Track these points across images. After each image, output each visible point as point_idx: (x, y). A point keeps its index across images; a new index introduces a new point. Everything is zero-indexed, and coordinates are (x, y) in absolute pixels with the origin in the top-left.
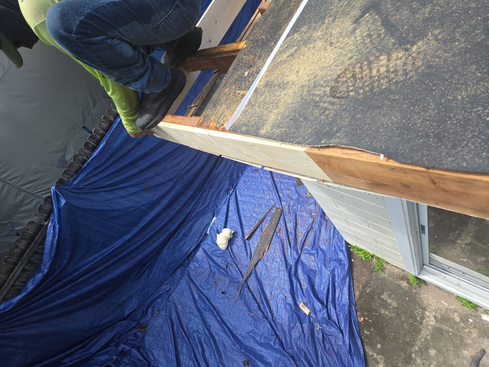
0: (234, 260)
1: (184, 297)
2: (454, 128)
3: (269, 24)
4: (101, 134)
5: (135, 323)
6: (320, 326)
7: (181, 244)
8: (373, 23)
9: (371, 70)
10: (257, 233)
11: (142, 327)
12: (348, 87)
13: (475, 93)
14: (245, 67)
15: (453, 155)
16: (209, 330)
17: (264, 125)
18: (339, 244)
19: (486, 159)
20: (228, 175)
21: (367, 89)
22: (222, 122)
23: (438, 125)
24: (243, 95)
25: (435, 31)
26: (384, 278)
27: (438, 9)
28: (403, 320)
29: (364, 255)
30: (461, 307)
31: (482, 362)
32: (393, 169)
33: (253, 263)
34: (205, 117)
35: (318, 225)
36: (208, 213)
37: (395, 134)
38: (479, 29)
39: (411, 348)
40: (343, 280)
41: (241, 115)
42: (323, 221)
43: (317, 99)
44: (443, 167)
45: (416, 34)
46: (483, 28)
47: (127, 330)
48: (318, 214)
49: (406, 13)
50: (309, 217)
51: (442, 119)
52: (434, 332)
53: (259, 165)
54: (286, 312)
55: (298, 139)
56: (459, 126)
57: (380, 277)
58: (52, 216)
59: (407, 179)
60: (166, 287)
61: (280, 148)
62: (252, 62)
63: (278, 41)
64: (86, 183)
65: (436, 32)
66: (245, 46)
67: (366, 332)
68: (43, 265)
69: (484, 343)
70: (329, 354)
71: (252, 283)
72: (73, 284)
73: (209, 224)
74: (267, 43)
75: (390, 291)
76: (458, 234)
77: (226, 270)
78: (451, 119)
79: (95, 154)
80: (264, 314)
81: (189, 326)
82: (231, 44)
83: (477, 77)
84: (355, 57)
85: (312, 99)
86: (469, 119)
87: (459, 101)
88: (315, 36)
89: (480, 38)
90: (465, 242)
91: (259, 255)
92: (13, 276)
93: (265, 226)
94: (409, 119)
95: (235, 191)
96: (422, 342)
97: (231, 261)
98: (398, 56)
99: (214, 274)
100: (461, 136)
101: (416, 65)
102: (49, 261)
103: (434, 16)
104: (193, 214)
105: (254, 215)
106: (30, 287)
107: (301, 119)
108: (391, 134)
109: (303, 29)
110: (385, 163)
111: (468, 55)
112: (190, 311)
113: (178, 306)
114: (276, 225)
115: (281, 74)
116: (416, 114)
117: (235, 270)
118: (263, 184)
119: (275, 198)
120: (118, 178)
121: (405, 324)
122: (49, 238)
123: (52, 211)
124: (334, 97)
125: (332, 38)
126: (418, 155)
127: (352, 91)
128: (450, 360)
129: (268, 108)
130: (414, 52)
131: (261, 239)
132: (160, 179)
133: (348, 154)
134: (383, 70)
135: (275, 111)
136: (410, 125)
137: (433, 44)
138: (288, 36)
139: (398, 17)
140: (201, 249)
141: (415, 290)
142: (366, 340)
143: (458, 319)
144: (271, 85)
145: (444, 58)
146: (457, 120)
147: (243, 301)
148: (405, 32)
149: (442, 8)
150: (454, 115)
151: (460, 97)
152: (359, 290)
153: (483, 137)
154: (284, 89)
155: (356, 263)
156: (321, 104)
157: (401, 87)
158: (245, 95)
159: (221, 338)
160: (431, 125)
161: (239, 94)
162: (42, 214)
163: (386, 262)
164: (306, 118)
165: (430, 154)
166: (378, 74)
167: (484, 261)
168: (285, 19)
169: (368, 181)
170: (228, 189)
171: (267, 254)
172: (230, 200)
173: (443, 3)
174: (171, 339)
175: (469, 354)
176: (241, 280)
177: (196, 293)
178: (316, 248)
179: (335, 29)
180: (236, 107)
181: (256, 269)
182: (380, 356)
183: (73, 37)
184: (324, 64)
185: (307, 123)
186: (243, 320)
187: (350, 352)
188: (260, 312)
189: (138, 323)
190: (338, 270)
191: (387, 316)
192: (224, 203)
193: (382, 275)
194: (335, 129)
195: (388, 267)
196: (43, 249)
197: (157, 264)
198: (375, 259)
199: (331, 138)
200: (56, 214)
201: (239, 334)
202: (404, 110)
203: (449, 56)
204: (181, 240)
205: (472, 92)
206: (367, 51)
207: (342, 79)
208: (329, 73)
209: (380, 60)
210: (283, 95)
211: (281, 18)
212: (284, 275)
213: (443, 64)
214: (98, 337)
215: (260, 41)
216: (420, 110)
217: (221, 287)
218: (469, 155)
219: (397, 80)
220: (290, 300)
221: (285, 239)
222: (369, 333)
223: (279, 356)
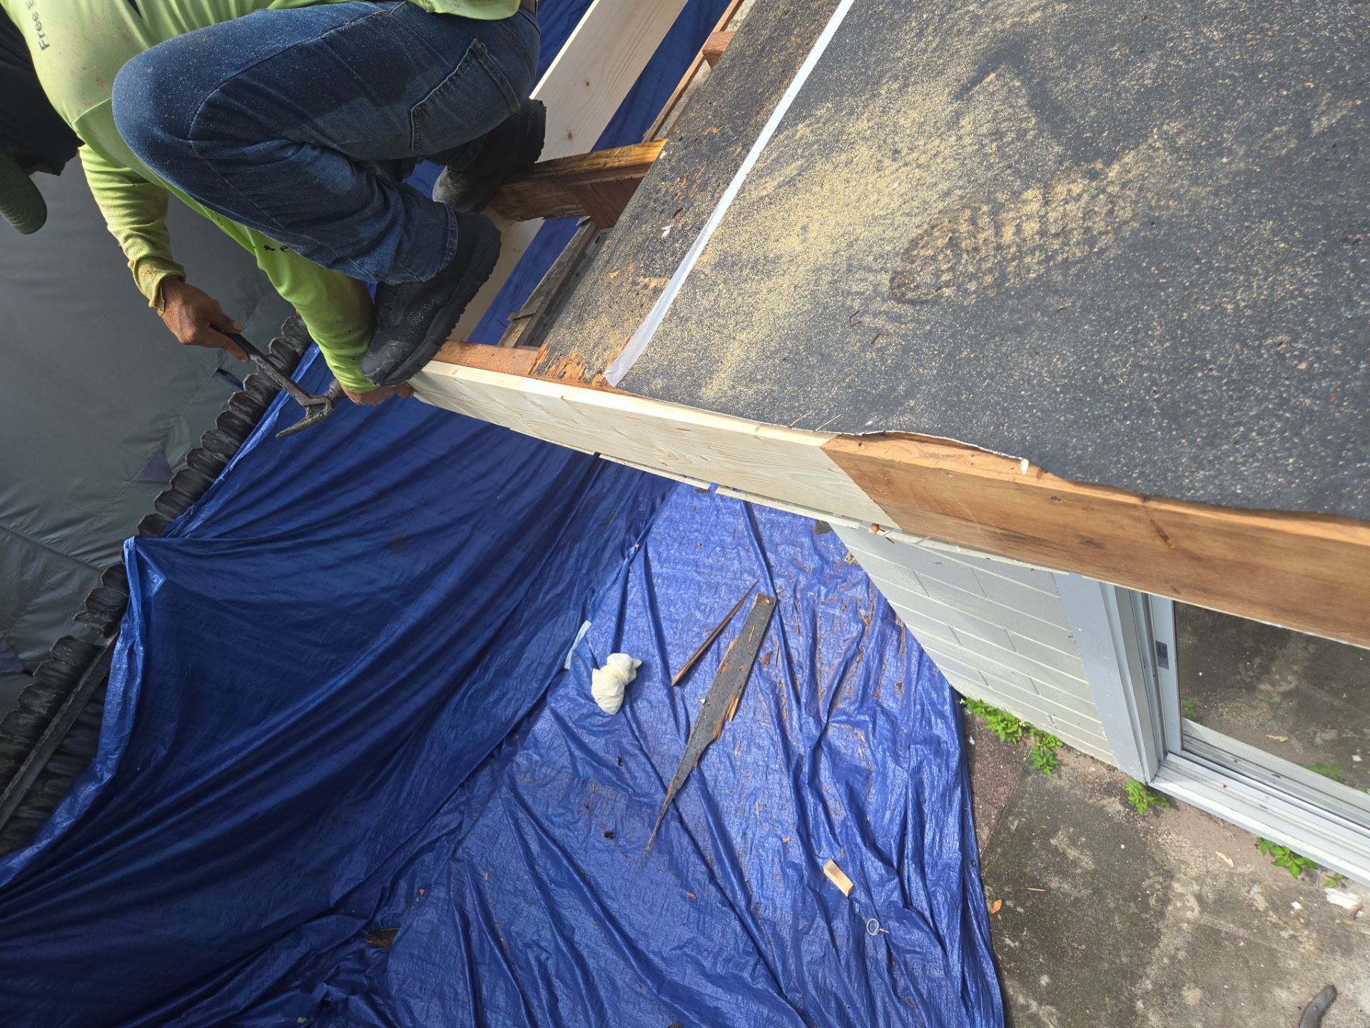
0: (642, 741)
1: (498, 846)
2: (1213, 391)
3: (729, 96)
4: (267, 389)
5: (362, 922)
6: (881, 926)
7: (491, 699)
8: (1007, 98)
9: (998, 227)
10: (705, 665)
11: (381, 933)
12: (938, 274)
13: (1270, 295)
14: (662, 212)
15: (1210, 462)
16: (570, 942)
17: (712, 373)
18: (934, 696)
19: (1296, 474)
20: (623, 503)
21: (989, 279)
22: (598, 364)
23: (1172, 381)
24: (657, 291)
25: (1168, 124)
26: (1059, 790)
27: (1178, 66)
28: (1112, 905)
29: (1003, 725)
30: (1271, 869)
31: (1326, 1022)
32: (1055, 498)
33: (693, 751)
34: (553, 349)
35: (876, 642)
36: (568, 609)
37: (1061, 404)
38: (1284, 123)
39: (1133, 984)
40: (946, 796)
41: (651, 345)
42: (888, 632)
43: (856, 305)
44: (1184, 496)
45: (1119, 131)
46: (1292, 121)
47: (337, 943)
48: (877, 611)
49: (1093, 74)
50: (849, 619)
51: (1182, 364)
52: (1197, 938)
53: (702, 481)
54: (787, 887)
55: (803, 414)
56: (1226, 384)
57: (1048, 786)
58: (126, 621)
59: (1095, 524)
60: (447, 820)
61: (756, 437)
62: (683, 200)
63: (754, 142)
64: (223, 529)
65: (1172, 127)
66: (664, 154)
67: (1008, 941)
68: (98, 759)
69: (1333, 967)
70: (905, 1005)
71: (692, 807)
72: (186, 813)
73: (569, 642)
74: (724, 148)
75: (1076, 825)
76: (1260, 666)
77: (617, 772)
78: (1206, 366)
79: (249, 446)
80: (723, 893)
81: (514, 929)
82: (626, 148)
83: (1277, 254)
84: (959, 192)
85: (843, 306)
86: (1253, 367)
87: (1229, 316)
88: (852, 130)
89: (1285, 146)
90: (1282, 689)
91: (710, 728)
92: (14, 790)
93: (727, 647)
94: (1098, 364)
95: (643, 547)
96: (1164, 969)
97: (632, 745)
98: (1069, 190)
99: (585, 782)
100: (1231, 412)
101: (1117, 217)
102: (115, 750)
103: (1167, 84)
104: (526, 614)
105: (699, 615)
106: (62, 822)
107: (813, 360)
108: (1050, 403)
109: (821, 112)
110: (1033, 482)
111: (1253, 191)
112: (515, 887)
113: (482, 872)
114: (758, 643)
115: (761, 234)
116: (1116, 352)
117: (645, 771)
118: (724, 528)
119: (755, 567)
120: (315, 515)
121: (1116, 918)
122: (117, 684)
123: (125, 606)
124: (901, 300)
125: (897, 139)
126: (1118, 461)
127: (947, 285)
128: (1240, 1017)
129: (725, 326)
130: (1112, 182)
131: (716, 684)
132: (433, 517)
133: (936, 456)
134: (1031, 227)
135: (743, 336)
136: (1100, 379)
137: (1164, 161)
138: (780, 129)
139: (1072, 84)
140: (547, 713)
141: (1144, 824)
142: (1009, 962)
143: (1261, 903)
144: (734, 264)
145: (1190, 199)
146: (1221, 368)
147: (667, 857)
148: (1091, 126)
149: (1187, 63)
150: (1213, 356)
151: (1229, 307)
152: (988, 824)
153: (1288, 415)
154: (769, 275)
155: (982, 747)
156: (867, 319)
157: (1078, 276)
158: (662, 290)
159: (603, 964)
160: (1154, 382)
161: (646, 287)
162: (96, 616)
163: (1064, 744)
164: (824, 358)
165: (1150, 460)
166: (1018, 240)
167: (1332, 740)
168: (772, 82)
169: (992, 529)
170: (624, 541)
171: (733, 725)
172: (631, 575)
173: (1192, 49)
174: (463, 965)
175: (1292, 999)
176: (662, 799)
177: (534, 836)
178: (871, 709)
179: (905, 112)
180: (637, 324)
181: (704, 768)
182: (1049, 1008)
183: (190, 146)
184: (877, 210)
185: (829, 372)
186: (664, 913)
187: (963, 997)
188: (712, 889)
189: (369, 923)
190: (930, 768)
191: (1066, 895)
192: (614, 583)
193: (1054, 781)
194: (901, 389)
195: (1069, 759)
196: (100, 715)
197: (424, 755)
198: (1032, 738)
199: (892, 412)
200: (136, 614)
201: (653, 952)
202: (1083, 340)
203: (1204, 194)
204: (491, 687)
205: (1262, 294)
206: (989, 174)
207: (922, 252)
208: (889, 234)
209: (1024, 202)
210: (765, 291)
211: (762, 80)
212: (780, 784)
213: (1188, 216)
214: (256, 963)
215: (705, 142)
216: (1126, 339)
217: (605, 819)
218: (1252, 463)
219: (1068, 257)
220: (796, 853)
221: (783, 681)
222: (1017, 944)
223: (766, 1012)
